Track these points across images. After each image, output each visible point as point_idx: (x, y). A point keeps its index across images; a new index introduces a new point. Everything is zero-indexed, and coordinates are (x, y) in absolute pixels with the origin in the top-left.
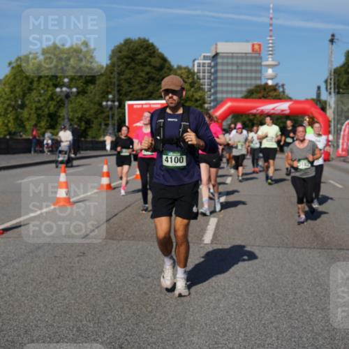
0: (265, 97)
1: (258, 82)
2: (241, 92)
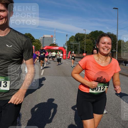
0: (53, 46)
1: (52, 43)
2: (49, 45)
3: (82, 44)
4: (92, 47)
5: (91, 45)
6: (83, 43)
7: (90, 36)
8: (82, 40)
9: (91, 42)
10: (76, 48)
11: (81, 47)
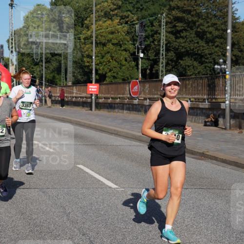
3: (85, 43)
4: (126, 55)
6: (85, 39)
7: (115, 7)
8: (82, 25)
9: (123, 31)
10: (56, 59)
11: (79, 54)
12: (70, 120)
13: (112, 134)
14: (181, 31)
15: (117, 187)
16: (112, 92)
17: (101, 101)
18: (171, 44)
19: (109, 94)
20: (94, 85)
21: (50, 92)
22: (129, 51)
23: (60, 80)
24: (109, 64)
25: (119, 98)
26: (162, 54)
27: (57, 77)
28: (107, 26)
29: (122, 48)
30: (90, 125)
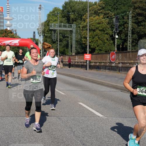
1: (2, 28)
3: (82, 30)
4: (107, 36)
5: (104, 31)
6: (83, 27)
7: (101, 8)
8: (81, 19)
9: (105, 22)
10: (66, 39)
11: (79, 37)
12: (74, 76)
13: (99, 84)
14: (141, 22)
15: (103, 116)
16: (99, 59)
17: (92, 64)
18: (135, 30)
19: (97, 60)
20: (88, 55)
21: (62, 59)
22: (109, 34)
23: (68, 52)
24: (97, 42)
25: (104, 62)
26: (130, 36)
27: (66, 50)
28: (96, 19)
29: (105, 33)
30: (86, 78)
